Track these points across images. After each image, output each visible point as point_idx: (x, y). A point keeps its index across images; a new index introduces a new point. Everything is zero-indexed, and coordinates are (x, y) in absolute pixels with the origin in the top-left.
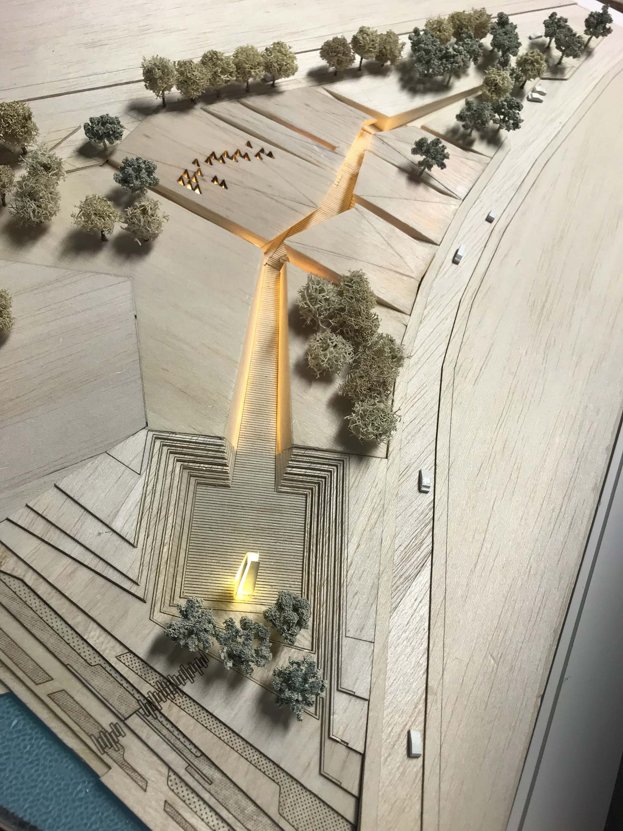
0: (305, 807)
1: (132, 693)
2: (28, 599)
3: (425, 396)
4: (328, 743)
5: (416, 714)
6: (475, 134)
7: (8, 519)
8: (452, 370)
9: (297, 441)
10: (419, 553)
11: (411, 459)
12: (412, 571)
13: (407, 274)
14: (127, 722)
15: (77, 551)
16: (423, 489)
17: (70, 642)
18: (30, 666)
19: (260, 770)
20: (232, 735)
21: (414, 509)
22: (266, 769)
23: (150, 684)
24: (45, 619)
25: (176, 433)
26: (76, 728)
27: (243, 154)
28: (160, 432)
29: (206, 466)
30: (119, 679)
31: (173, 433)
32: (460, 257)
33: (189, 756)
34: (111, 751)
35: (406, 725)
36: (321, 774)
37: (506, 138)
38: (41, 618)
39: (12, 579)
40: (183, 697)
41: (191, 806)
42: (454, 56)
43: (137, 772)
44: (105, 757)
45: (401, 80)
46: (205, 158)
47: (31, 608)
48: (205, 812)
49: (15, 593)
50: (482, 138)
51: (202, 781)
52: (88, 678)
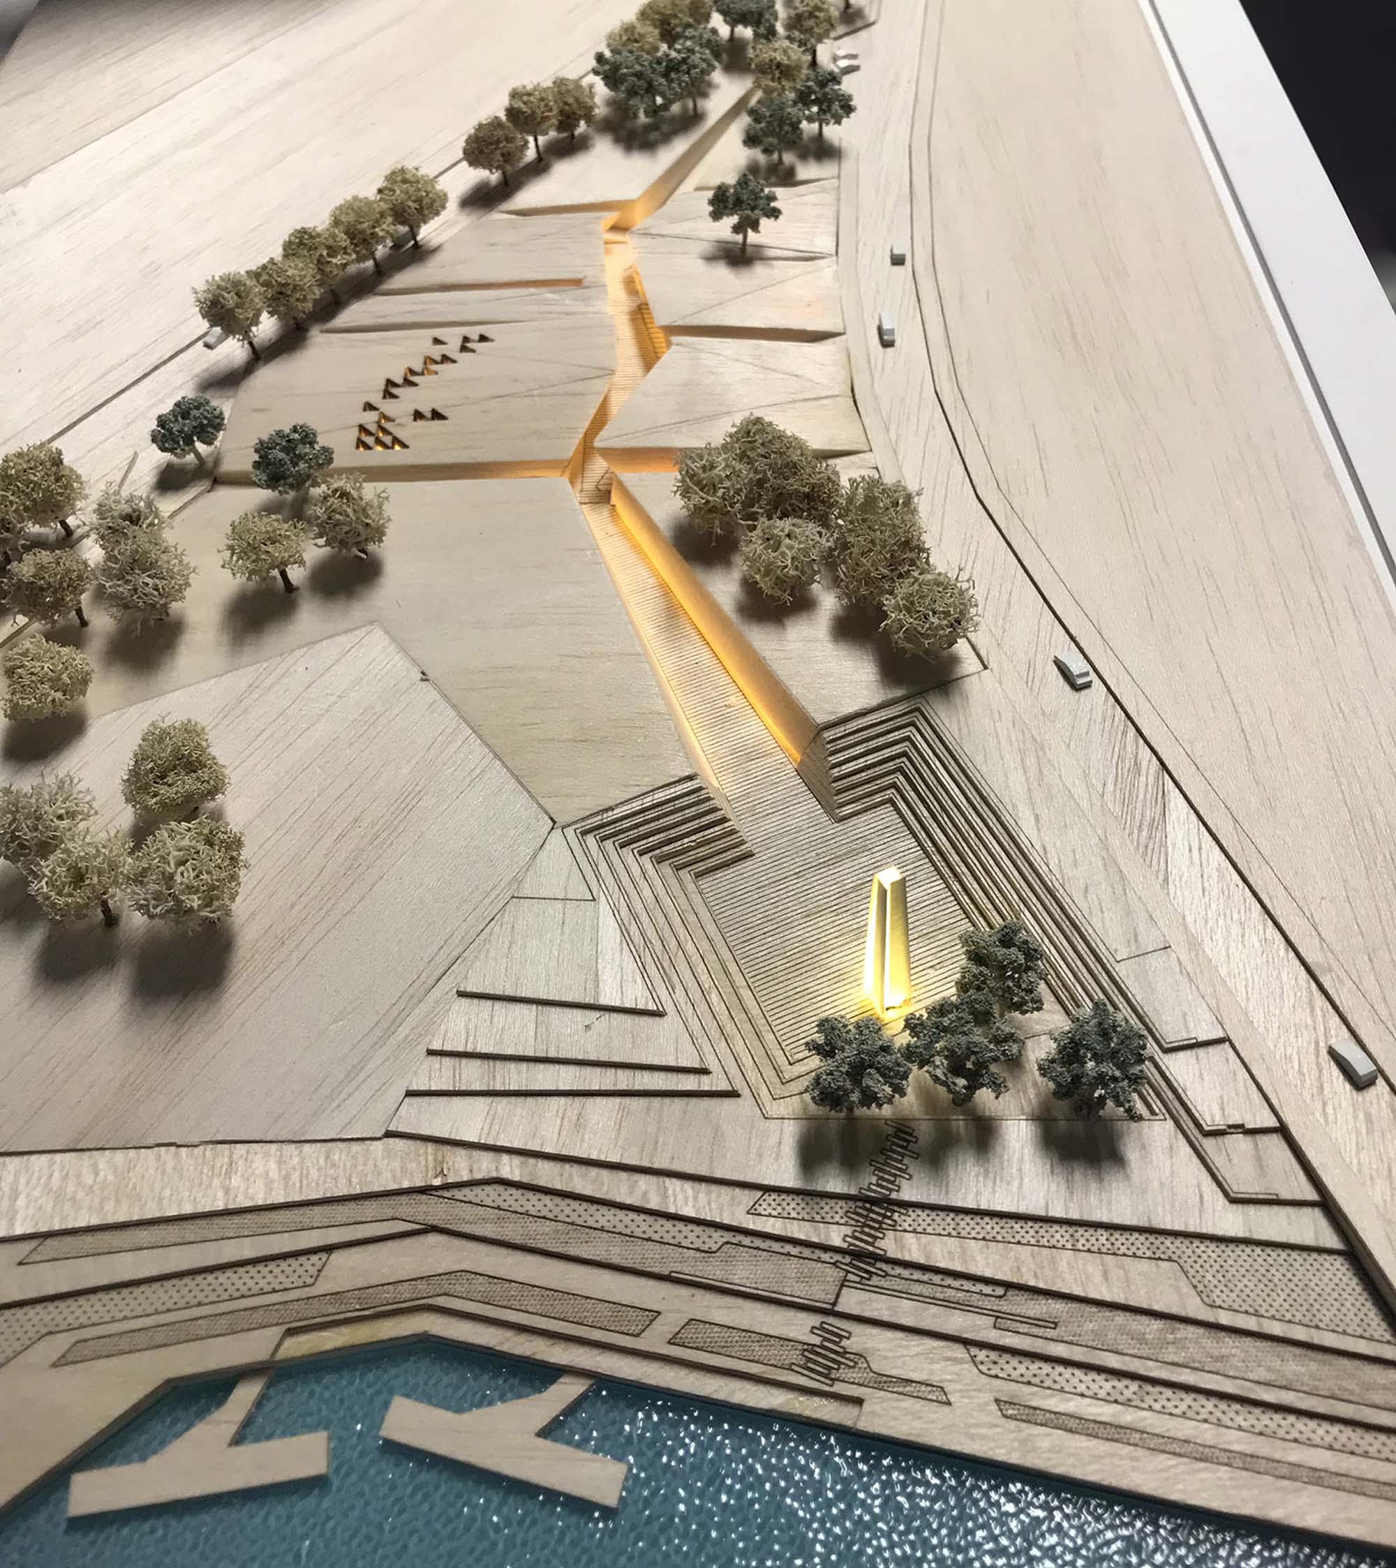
0: (1243, 1271)
1: (815, 1257)
2: (528, 1207)
3: (980, 550)
4: (1209, 1145)
5: (1320, 1018)
6: (788, 158)
7: (410, 1094)
8: (996, 491)
9: (821, 718)
10: (1143, 779)
11: (1027, 653)
12: (1152, 812)
13: (823, 394)
14: (838, 1308)
15: (567, 1078)
16: (1080, 681)
17: (650, 1233)
18: (605, 1311)
19: (1124, 1255)
20: (1037, 1226)
21: (1087, 720)
22: (1133, 1249)
23: (837, 1223)
24: (580, 1221)
25: (611, 808)
26: (755, 1369)
27: (438, 358)
28: (583, 819)
29: (694, 838)
30: (776, 1246)
31: (607, 810)
32: (892, 332)
33: (987, 1303)
34: (843, 1373)
35: (1317, 1044)
36: (1234, 1201)
37: (840, 139)
38: (572, 1224)
39: (477, 1190)
40: (910, 1213)
41: (1045, 1385)
42: (684, 60)
43: (912, 1381)
44: (839, 1388)
45: (617, 140)
46: (381, 394)
47: (544, 1217)
48: (1077, 1380)
49: (499, 1208)
50: (803, 157)
51: (1035, 1330)
52: (719, 1274)
